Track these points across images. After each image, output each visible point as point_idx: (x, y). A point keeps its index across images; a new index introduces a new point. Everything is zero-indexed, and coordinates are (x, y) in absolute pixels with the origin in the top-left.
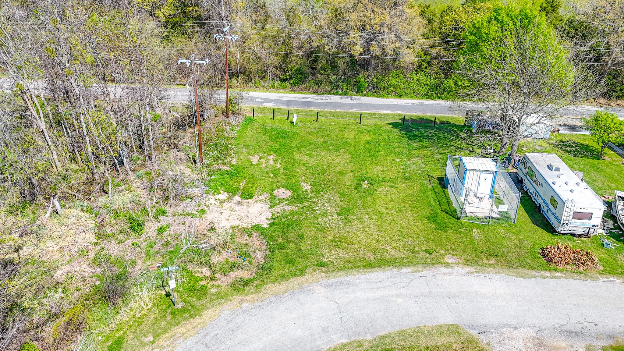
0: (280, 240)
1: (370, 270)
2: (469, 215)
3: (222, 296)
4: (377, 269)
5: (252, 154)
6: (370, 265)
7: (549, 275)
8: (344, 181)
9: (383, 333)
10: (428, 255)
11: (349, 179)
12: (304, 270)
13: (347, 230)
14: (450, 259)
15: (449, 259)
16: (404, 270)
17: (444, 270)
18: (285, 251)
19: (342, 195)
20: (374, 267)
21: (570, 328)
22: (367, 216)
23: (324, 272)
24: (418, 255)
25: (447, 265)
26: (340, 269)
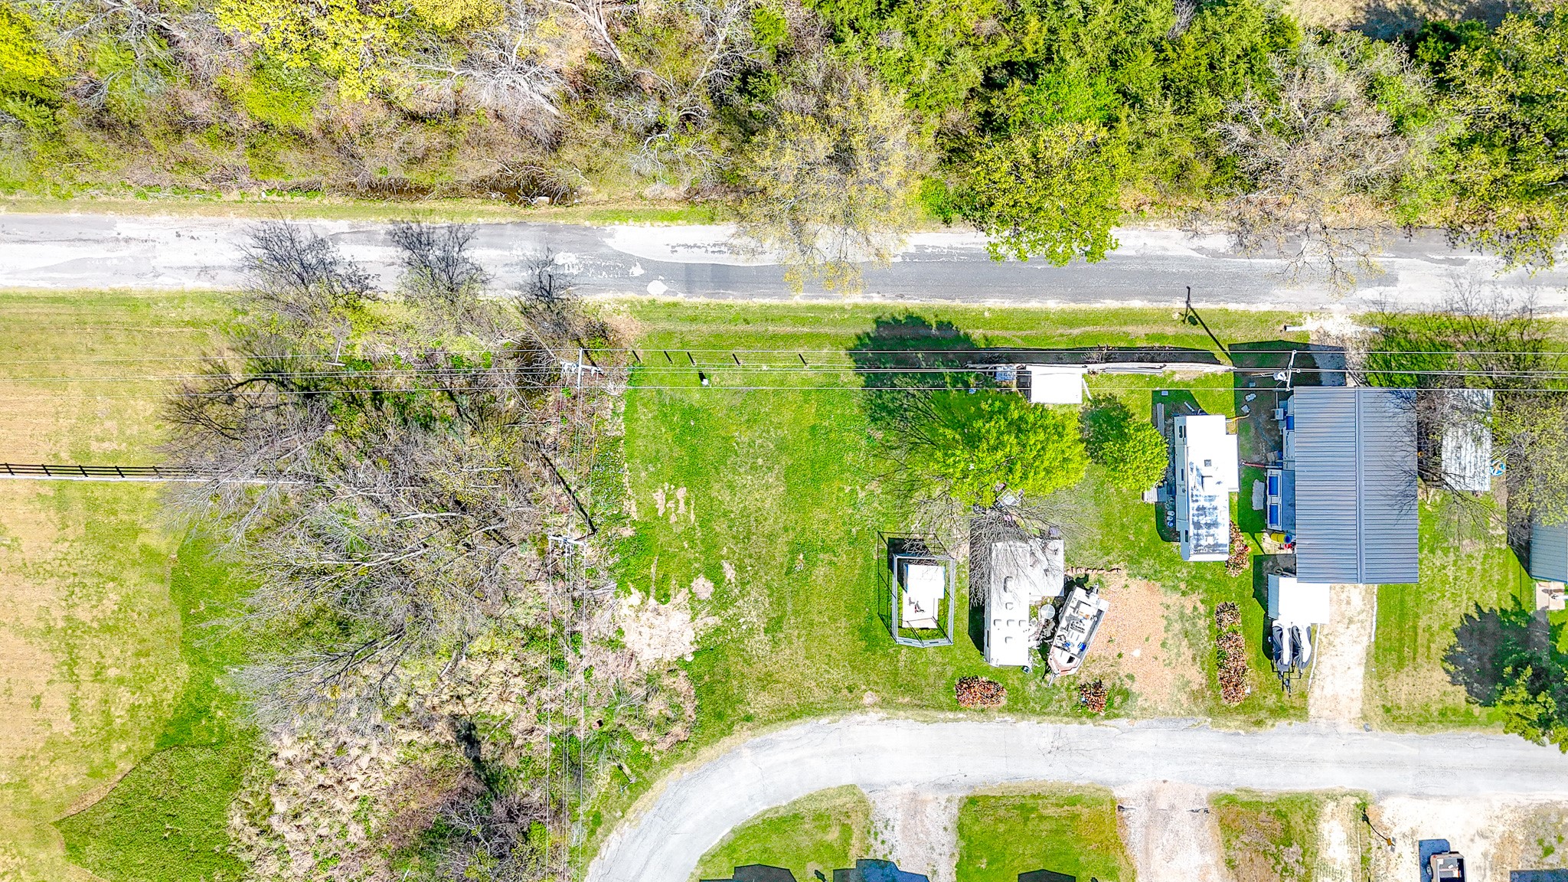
0: (707, 678)
1: (792, 722)
2: (904, 625)
3: (665, 764)
4: (799, 721)
5: (653, 488)
6: (793, 716)
7: (951, 717)
8: (774, 557)
9: (795, 798)
10: (849, 695)
11: (781, 549)
12: (732, 727)
13: (774, 660)
15: (868, 698)
16: (824, 721)
17: (858, 717)
18: (713, 697)
19: (771, 589)
20: (796, 719)
21: (943, 781)
22: (796, 632)
23: (750, 730)
24: (839, 696)
25: (863, 710)
26: (765, 724)
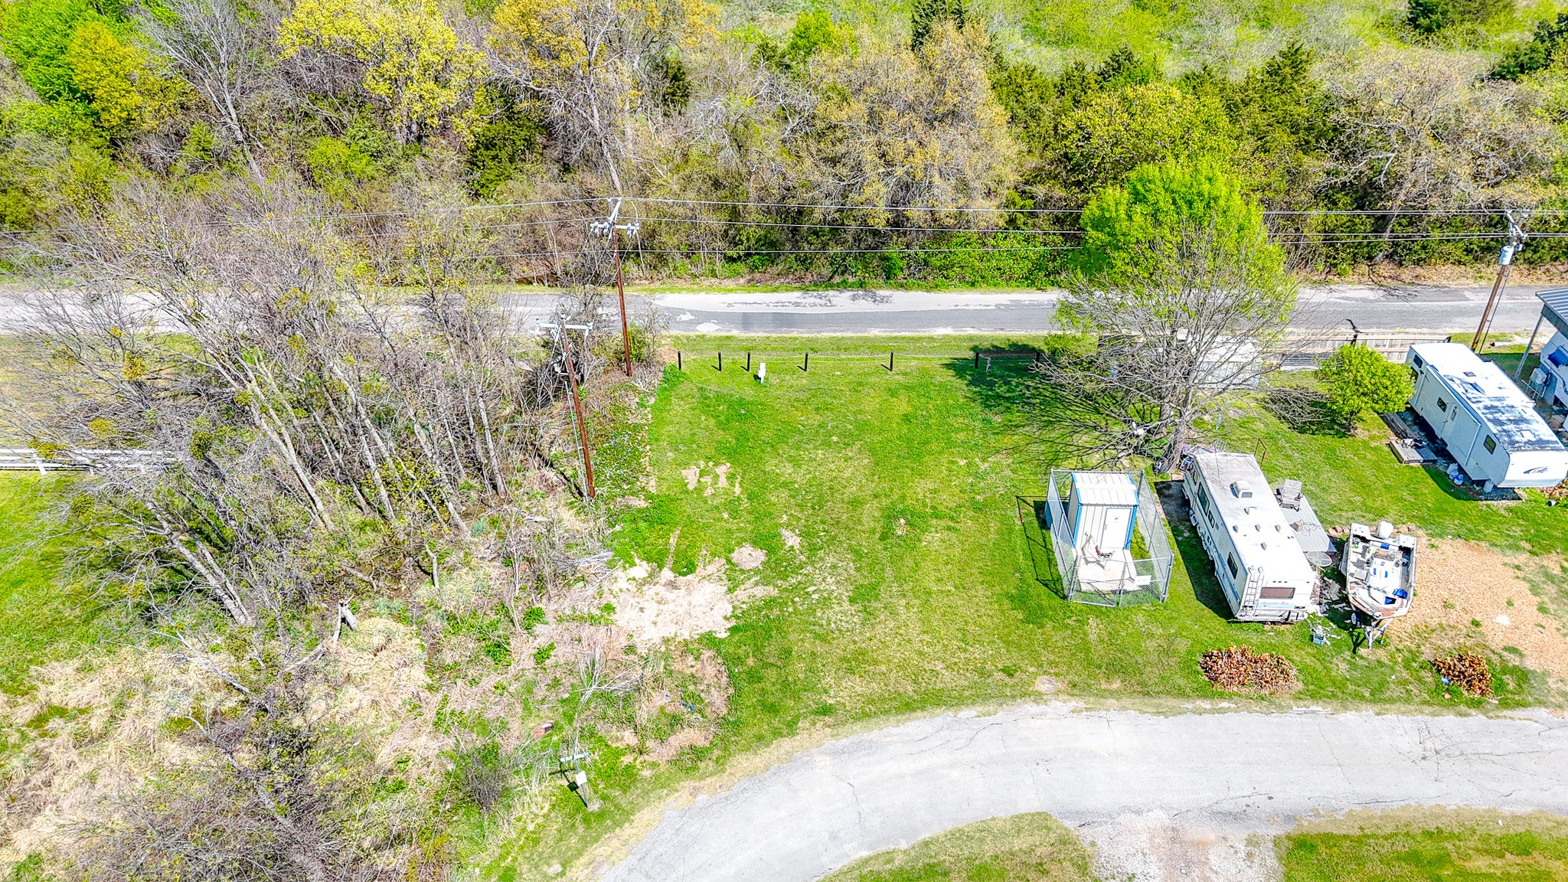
0: (751, 662)
1: (907, 716)
2: (1084, 588)
3: (661, 782)
4: (919, 713)
5: (686, 465)
6: (908, 706)
7: (1208, 707)
8: (860, 522)
9: (925, 836)
10: (1007, 679)
11: (870, 515)
12: (796, 724)
13: (868, 635)
14: (1044, 683)
15: (1043, 685)
16: (966, 713)
17: (1031, 708)
18: (761, 685)
19: (858, 554)
20: (914, 710)
21: (1227, 807)
22: (903, 602)
23: (829, 726)
24: (989, 680)
25: (1038, 697)
26: (857, 718)
